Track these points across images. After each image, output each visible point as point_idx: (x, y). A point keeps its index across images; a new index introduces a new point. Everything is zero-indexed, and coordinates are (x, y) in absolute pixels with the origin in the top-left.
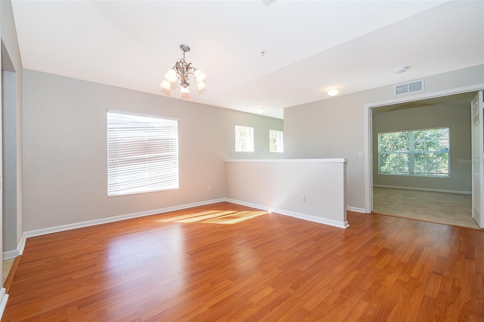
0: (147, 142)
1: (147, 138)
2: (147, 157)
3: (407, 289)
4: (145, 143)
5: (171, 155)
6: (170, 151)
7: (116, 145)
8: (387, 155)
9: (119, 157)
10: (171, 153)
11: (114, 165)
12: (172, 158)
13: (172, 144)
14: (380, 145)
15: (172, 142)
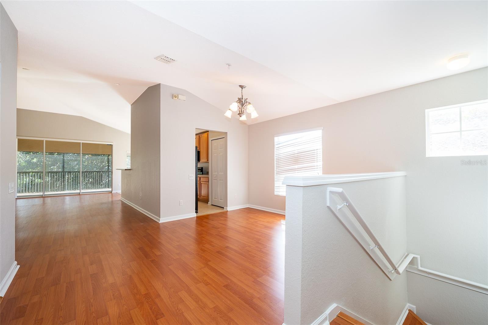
0: (296, 155)
1: (297, 151)
2: (296, 168)
3: (93, 312)
4: (295, 156)
5: (316, 165)
6: (315, 162)
7: (279, 159)
9: (281, 168)
10: (315, 164)
11: (278, 173)
12: (317, 168)
13: (317, 155)
15: (317, 153)
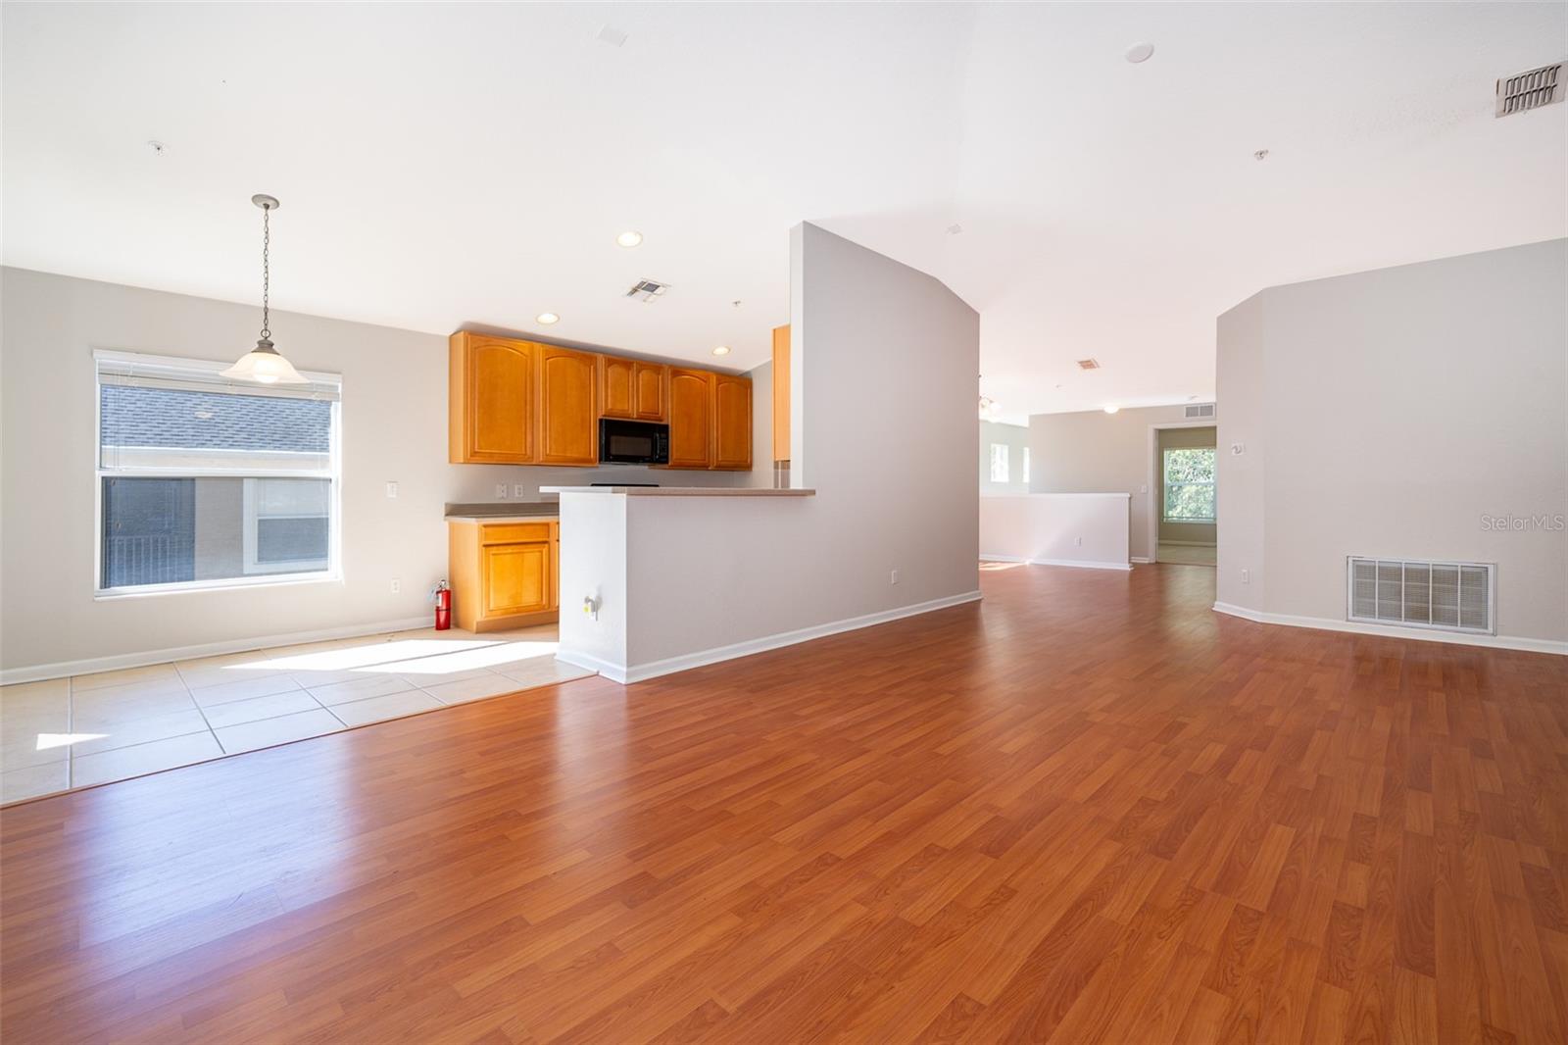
8: (1180, 487)
14: (1168, 467)
